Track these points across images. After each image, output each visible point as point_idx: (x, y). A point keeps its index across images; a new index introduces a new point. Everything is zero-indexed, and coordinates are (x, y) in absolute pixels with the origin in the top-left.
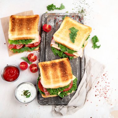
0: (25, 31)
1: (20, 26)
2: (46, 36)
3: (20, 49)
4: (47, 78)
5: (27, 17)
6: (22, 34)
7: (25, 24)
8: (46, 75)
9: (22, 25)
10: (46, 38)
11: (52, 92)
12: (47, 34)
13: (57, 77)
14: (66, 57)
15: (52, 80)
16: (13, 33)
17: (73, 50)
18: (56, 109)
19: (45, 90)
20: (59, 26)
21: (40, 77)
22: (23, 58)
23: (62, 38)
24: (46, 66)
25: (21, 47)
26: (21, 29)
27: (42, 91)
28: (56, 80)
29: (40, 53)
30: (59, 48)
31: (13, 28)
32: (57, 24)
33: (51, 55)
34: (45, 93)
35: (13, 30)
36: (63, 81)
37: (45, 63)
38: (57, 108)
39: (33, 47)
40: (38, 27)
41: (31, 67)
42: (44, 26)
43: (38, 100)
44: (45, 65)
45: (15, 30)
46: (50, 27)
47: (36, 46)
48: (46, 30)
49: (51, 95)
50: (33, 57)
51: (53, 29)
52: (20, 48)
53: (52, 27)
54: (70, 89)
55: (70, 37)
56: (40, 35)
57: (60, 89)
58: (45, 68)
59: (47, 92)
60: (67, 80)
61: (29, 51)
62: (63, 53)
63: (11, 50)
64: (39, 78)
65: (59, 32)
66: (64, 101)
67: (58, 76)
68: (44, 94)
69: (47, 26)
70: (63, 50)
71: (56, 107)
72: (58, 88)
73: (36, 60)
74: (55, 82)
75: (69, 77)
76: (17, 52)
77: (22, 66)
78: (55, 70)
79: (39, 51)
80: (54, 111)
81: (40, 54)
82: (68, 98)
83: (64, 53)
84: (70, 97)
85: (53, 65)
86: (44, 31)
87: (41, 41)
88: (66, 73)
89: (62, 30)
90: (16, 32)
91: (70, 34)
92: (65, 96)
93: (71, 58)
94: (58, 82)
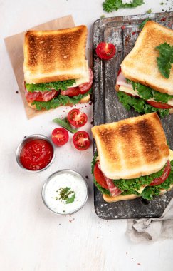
0: (57, 62)
1: (47, 53)
2: (104, 70)
3: (50, 101)
4: (113, 157)
5: (60, 32)
6: (51, 70)
7: (57, 47)
8: (110, 151)
9: (51, 49)
10: (104, 74)
11: (126, 186)
12: (107, 65)
13: (135, 155)
14: (152, 112)
15: (123, 162)
16: (32, 68)
17: (167, 95)
18: (135, 226)
19: (109, 184)
20: (131, 44)
21: (98, 158)
22: (57, 121)
23: (140, 70)
24: (108, 132)
25: (53, 96)
26: (48, 60)
27: (103, 186)
28: (133, 160)
29: (93, 106)
30: (135, 93)
31: (34, 58)
32: (126, 40)
33: (117, 109)
34: (111, 190)
35: (33, 62)
36: (149, 161)
37: (107, 126)
38: (139, 225)
39: (77, 95)
40: (85, 51)
41: (76, 139)
42: (99, 47)
43: (95, 208)
44: (106, 130)
45: (36, 62)
46: (112, 47)
47: (84, 93)
48: (104, 54)
49: (122, 194)
50: (78, 117)
51: (120, 52)
52: (50, 97)
53: (116, 48)
54: (165, 181)
55: (159, 65)
56: (92, 67)
57: (143, 180)
58: (106, 136)
59: (115, 188)
60: (158, 159)
61: (68, 104)
62: (143, 103)
63: (30, 105)
64: (94, 160)
65: (134, 57)
66: (152, 209)
67: (137, 153)
68: (108, 194)
69: (107, 47)
70: (145, 95)
71: (135, 222)
72: (138, 177)
73: (84, 123)
74: (131, 165)
75: (162, 153)
76: (43, 109)
77: (57, 136)
78: (129, 139)
79: (90, 104)
80: (133, 231)
81: (94, 109)
82: (163, 201)
83: (147, 103)
84: (167, 199)
85: (125, 130)
86: (100, 59)
87: (94, 80)
88: (153, 145)
89: (140, 51)
90: (40, 67)
91: (158, 59)
92: (154, 196)
93: (163, 113)
94: (138, 164)
